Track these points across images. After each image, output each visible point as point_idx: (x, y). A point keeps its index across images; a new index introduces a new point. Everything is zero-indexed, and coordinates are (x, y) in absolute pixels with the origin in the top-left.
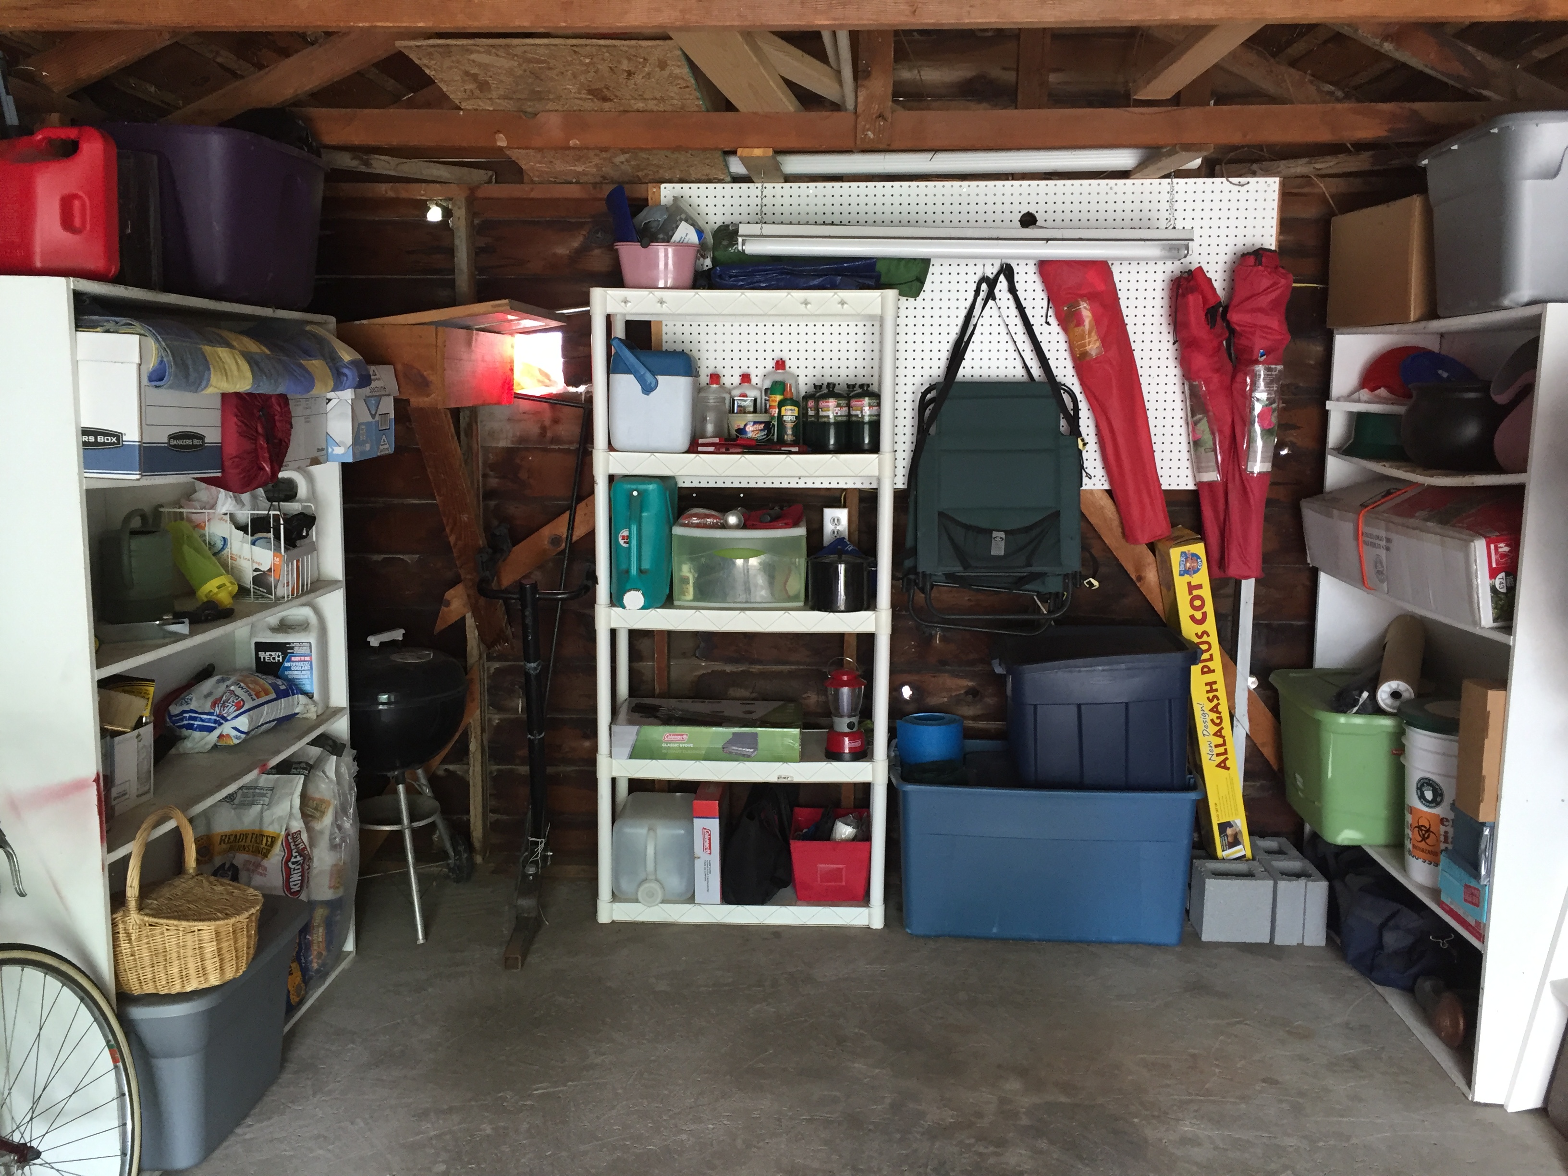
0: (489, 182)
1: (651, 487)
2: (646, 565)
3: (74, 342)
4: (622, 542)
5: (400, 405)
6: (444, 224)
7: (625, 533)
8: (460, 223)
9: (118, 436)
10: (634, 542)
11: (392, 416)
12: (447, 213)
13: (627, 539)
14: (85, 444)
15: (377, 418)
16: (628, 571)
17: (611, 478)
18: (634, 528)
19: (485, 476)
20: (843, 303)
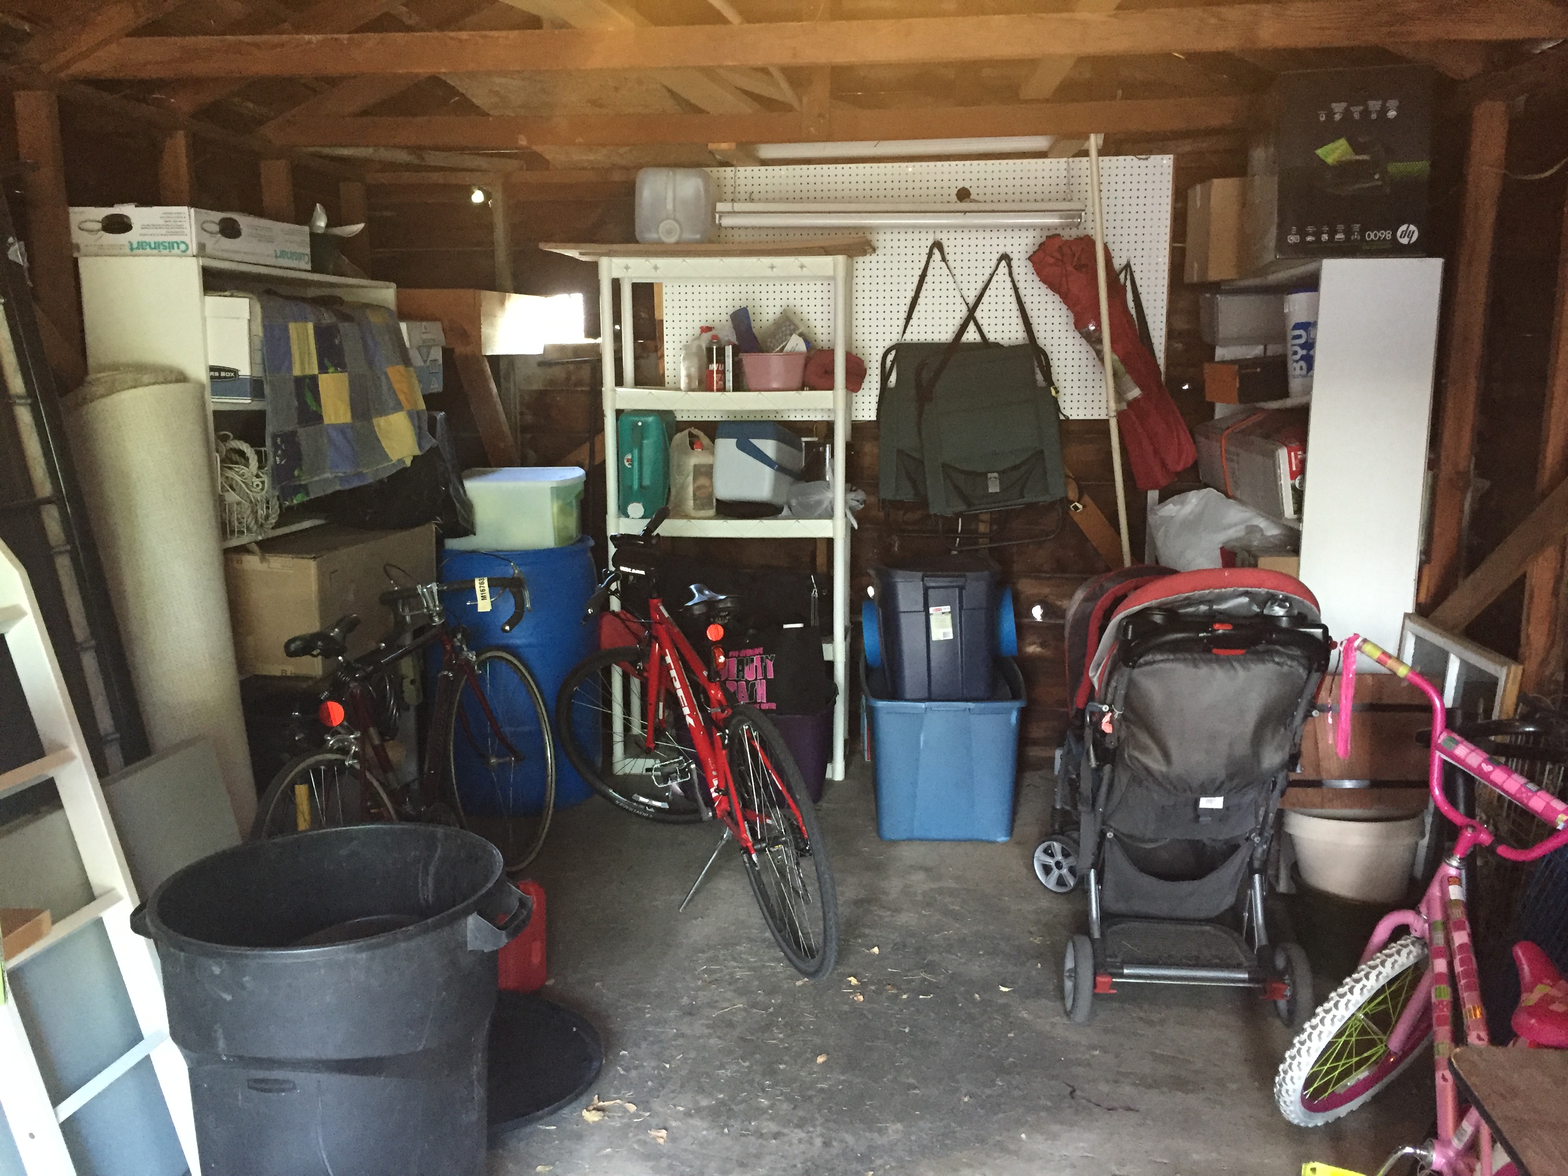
0: (521, 169)
1: (650, 419)
2: (646, 482)
3: (203, 303)
4: (627, 464)
5: (447, 353)
6: (484, 205)
7: (629, 456)
8: (498, 205)
9: (235, 372)
10: (636, 464)
11: (441, 362)
12: (488, 195)
13: (631, 461)
14: (212, 378)
15: (428, 363)
16: (631, 487)
17: (619, 413)
18: (636, 452)
19: (522, 414)
20: (802, 267)
